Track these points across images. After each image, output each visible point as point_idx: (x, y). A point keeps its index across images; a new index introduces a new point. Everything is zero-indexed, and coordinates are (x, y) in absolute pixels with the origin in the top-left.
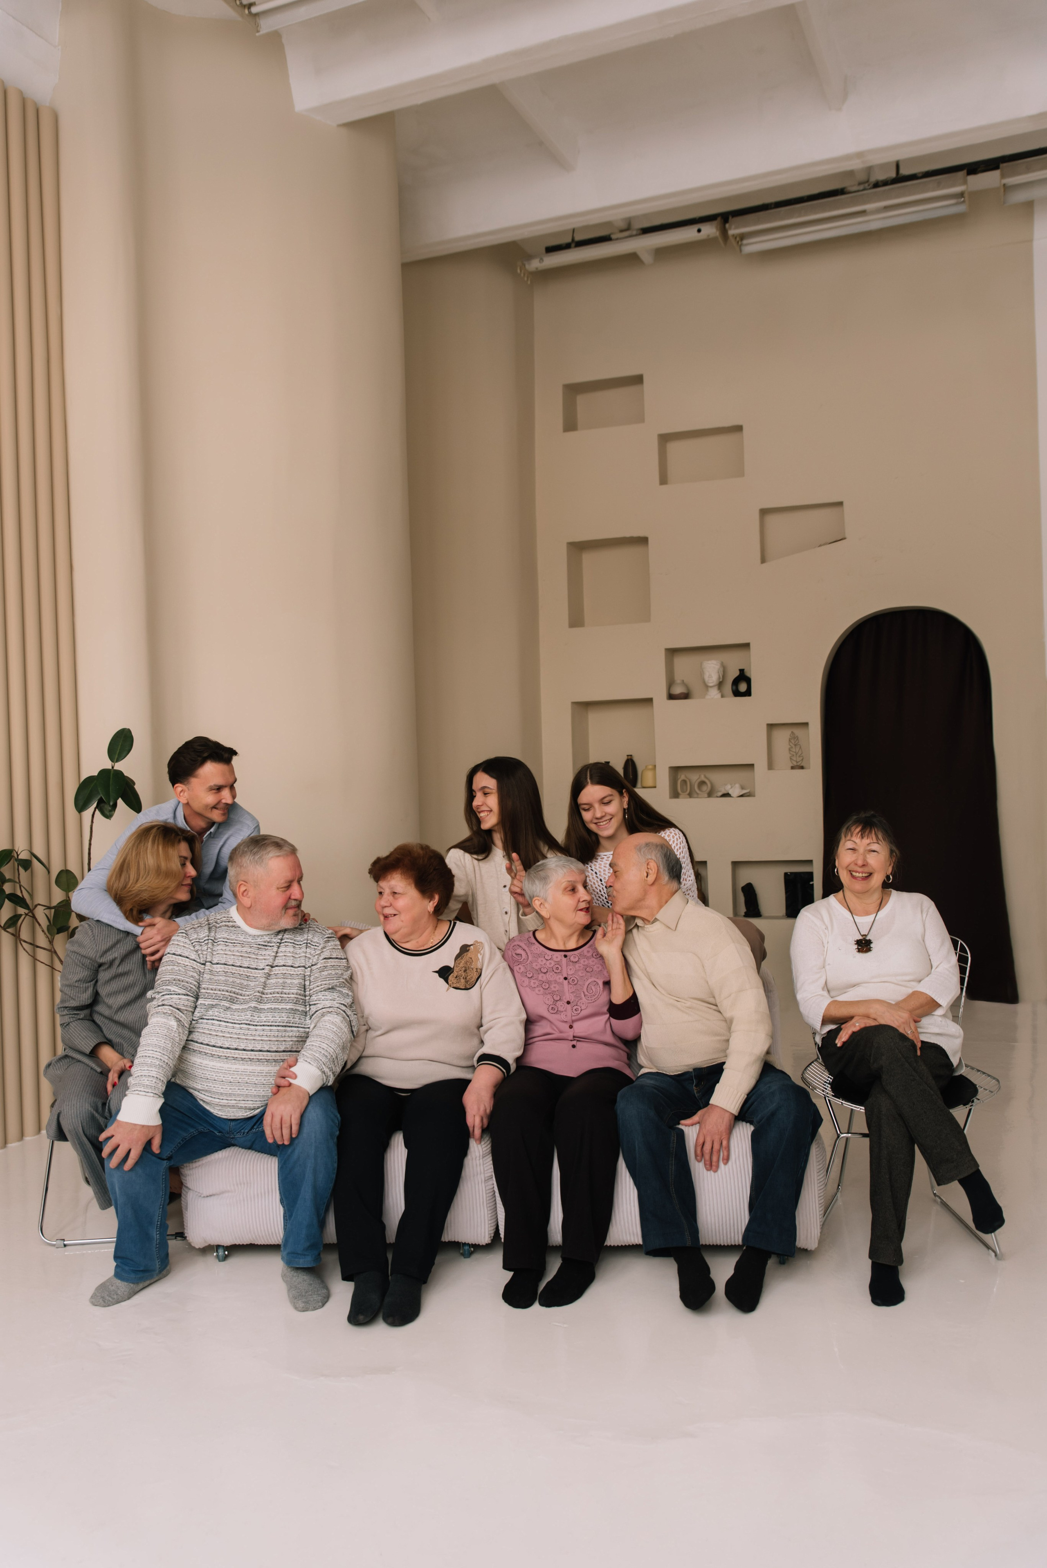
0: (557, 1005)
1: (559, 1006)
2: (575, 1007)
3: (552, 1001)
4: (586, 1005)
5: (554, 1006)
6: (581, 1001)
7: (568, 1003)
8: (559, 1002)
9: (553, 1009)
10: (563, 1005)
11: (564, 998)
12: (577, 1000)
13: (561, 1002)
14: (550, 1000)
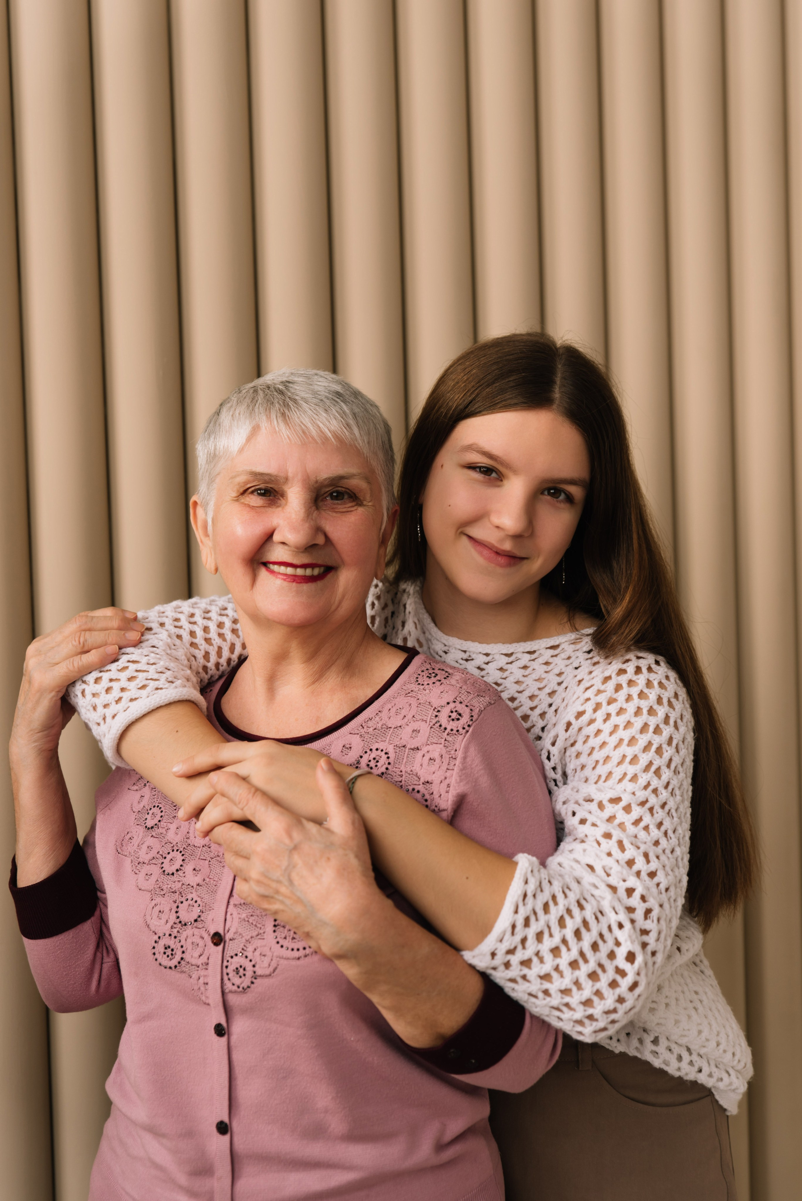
0: (183, 937)
1: (188, 946)
2: (235, 963)
3: (170, 923)
4: (274, 964)
5: (171, 942)
6: (257, 943)
7: (218, 939)
8: (188, 931)
9: (169, 952)
10: (201, 943)
11: (210, 918)
12: (247, 935)
13: (196, 931)
14: (164, 917)
